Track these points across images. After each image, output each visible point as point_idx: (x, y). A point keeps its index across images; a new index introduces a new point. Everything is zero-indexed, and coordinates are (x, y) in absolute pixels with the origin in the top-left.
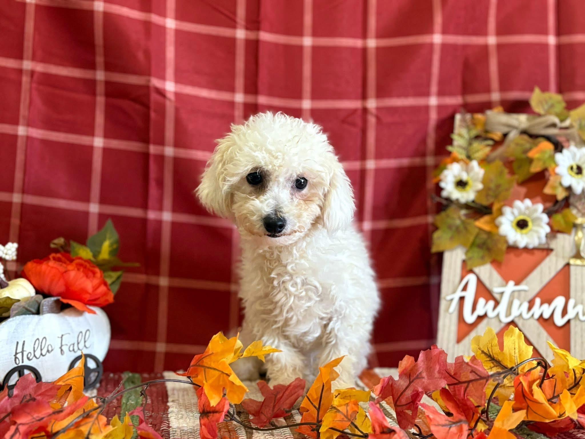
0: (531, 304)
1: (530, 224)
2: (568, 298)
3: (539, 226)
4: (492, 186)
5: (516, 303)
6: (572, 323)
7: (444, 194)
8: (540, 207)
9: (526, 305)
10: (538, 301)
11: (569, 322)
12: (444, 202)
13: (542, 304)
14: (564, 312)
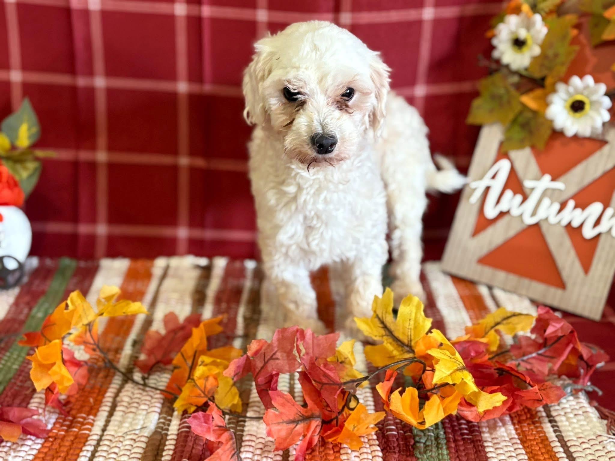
0: (563, 205)
1: (587, 107)
2: (606, 205)
3: (598, 111)
4: (550, 53)
5: (546, 202)
6: (602, 239)
7: (496, 54)
8: (603, 88)
9: (557, 206)
10: (571, 204)
11: (599, 235)
12: (494, 66)
13: (576, 207)
14: (597, 223)
